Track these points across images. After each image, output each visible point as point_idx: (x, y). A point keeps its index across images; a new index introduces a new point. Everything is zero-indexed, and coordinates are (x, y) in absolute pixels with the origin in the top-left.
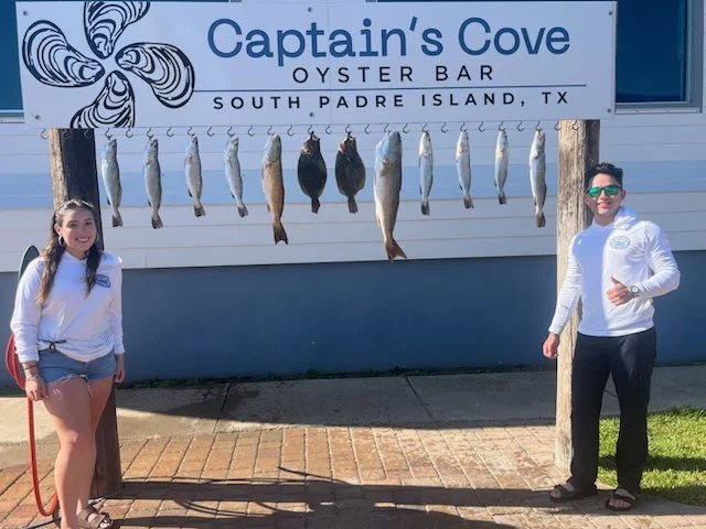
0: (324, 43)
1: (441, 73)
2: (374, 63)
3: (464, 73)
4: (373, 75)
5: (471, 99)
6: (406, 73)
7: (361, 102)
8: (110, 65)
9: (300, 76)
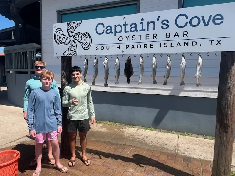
0: (128, 28)
1: (168, 35)
2: (144, 33)
3: (177, 34)
4: (143, 37)
5: (179, 44)
6: (155, 36)
7: (139, 46)
8: (72, 39)
9: (120, 39)
